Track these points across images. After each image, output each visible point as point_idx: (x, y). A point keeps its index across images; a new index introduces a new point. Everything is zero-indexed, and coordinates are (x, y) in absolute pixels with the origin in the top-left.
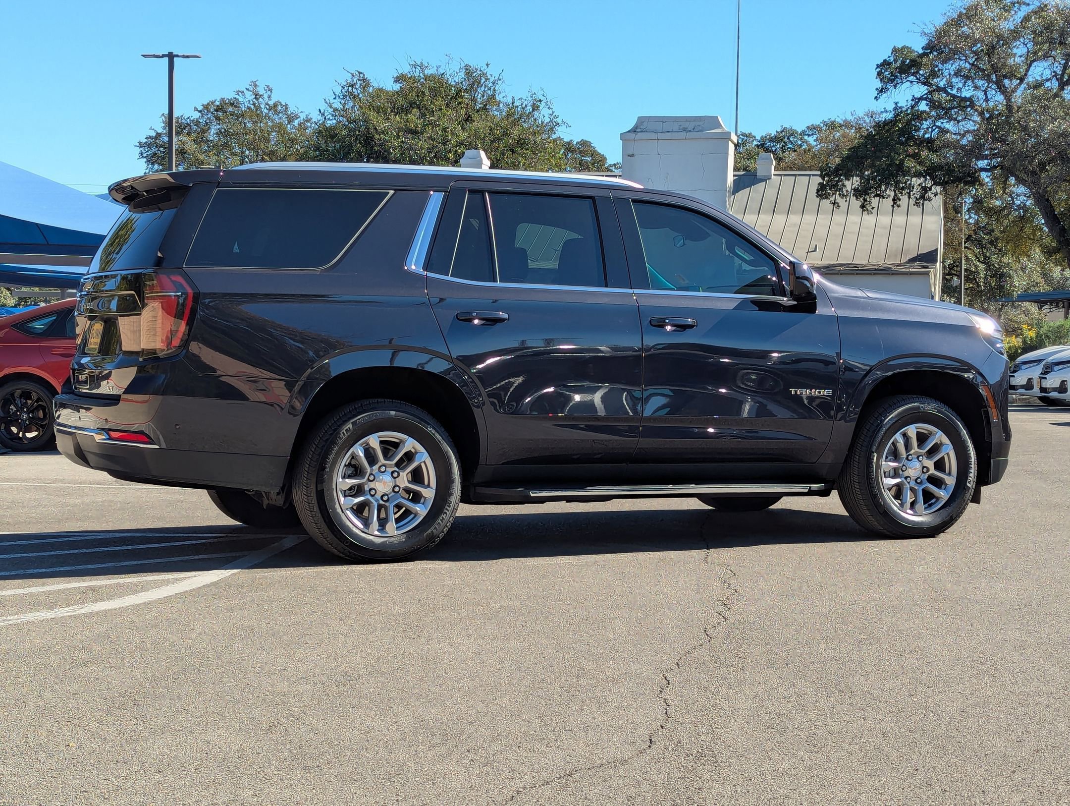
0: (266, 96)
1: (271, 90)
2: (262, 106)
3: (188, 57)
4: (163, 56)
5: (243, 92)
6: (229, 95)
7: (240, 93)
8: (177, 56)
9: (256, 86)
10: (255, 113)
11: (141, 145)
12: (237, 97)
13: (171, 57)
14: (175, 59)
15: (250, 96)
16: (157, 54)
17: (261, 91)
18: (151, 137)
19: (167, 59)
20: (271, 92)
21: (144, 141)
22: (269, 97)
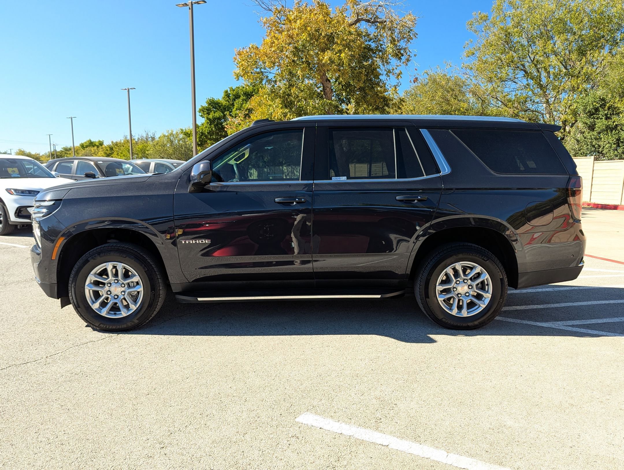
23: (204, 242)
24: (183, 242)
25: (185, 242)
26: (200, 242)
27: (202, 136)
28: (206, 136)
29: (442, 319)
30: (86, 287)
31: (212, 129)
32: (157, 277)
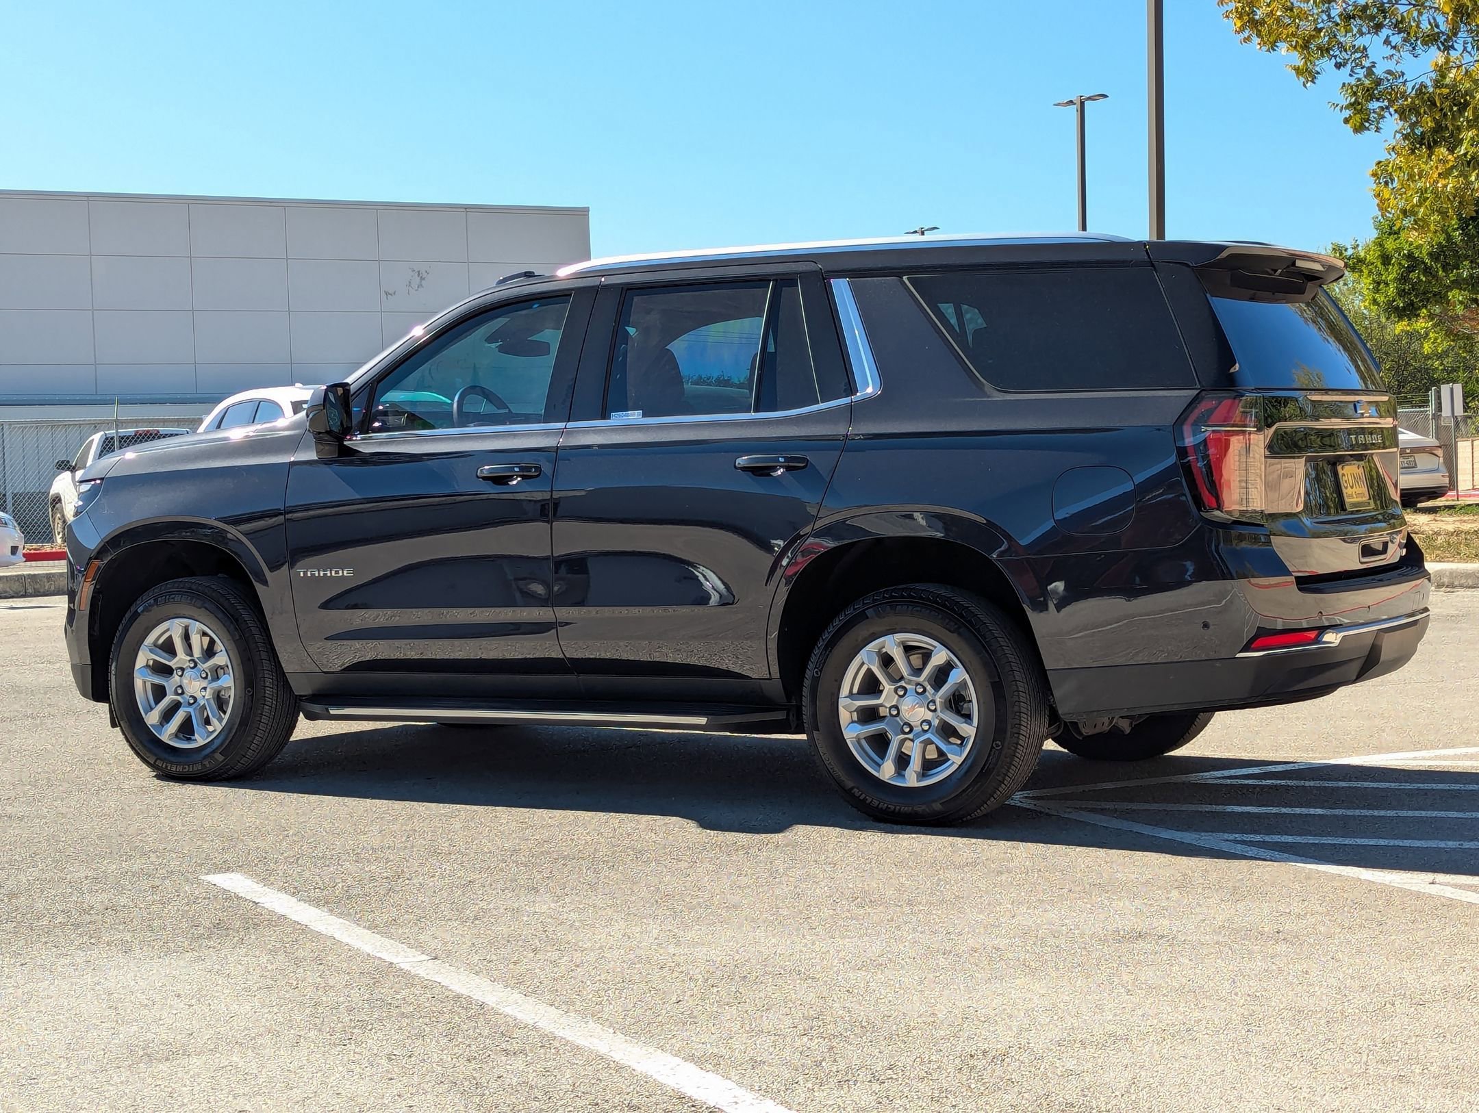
23: (341, 574)
24: (302, 574)
25: (305, 573)
26: (333, 574)
27: (1411, 269)
28: (1427, 270)
29: (853, 788)
30: (136, 674)
31: (1449, 238)
32: (260, 655)
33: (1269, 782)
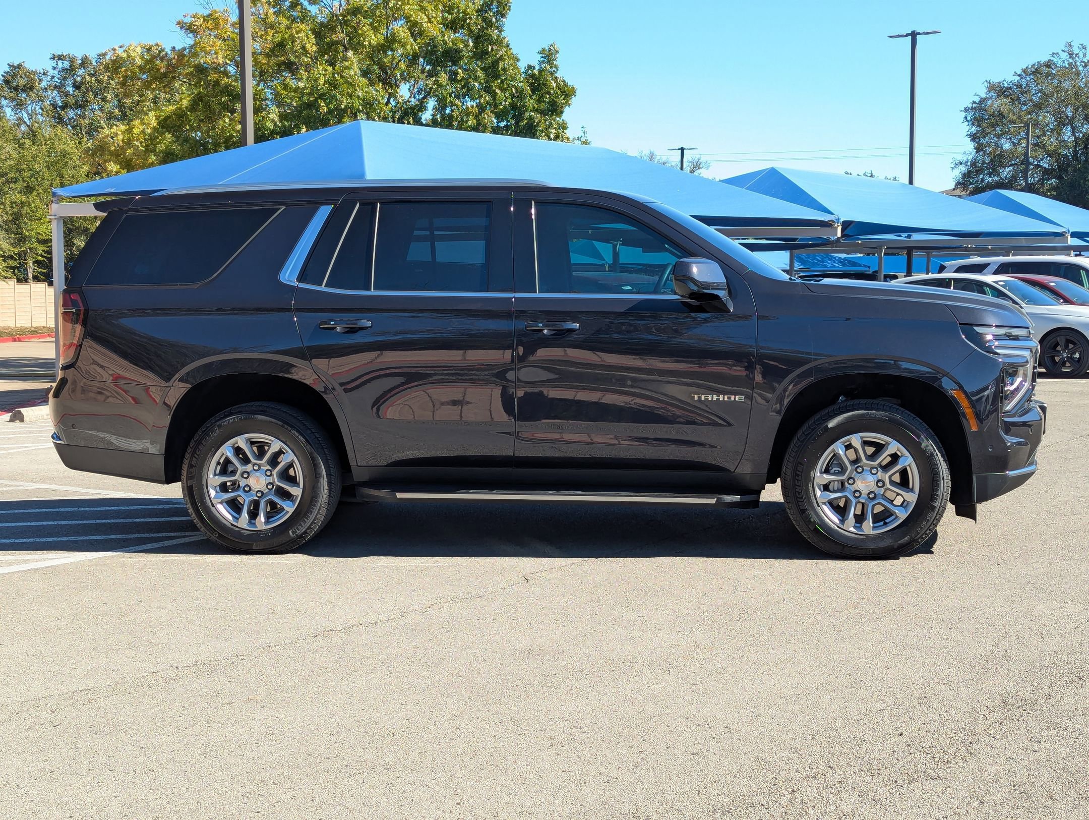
0: (1081, 55)
1: (1085, 48)
2: (1078, 64)
3: (928, 33)
4: (907, 35)
5: (1058, 54)
6: (1044, 59)
7: (1055, 55)
8: (919, 34)
9: (1070, 46)
10: (1071, 71)
11: (966, 110)
12: (1052, 59)
13: (914, 35)
14: (918, 37)
15: (1065, 56)
16: (902, 34)
17: (1076, 51)
18: (974, 102)
19: (910, 37)
20: (1086, 49)
21: (970, 106)
22: (1085, 55)
33: (160, 535)
